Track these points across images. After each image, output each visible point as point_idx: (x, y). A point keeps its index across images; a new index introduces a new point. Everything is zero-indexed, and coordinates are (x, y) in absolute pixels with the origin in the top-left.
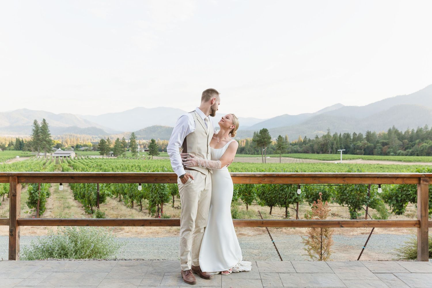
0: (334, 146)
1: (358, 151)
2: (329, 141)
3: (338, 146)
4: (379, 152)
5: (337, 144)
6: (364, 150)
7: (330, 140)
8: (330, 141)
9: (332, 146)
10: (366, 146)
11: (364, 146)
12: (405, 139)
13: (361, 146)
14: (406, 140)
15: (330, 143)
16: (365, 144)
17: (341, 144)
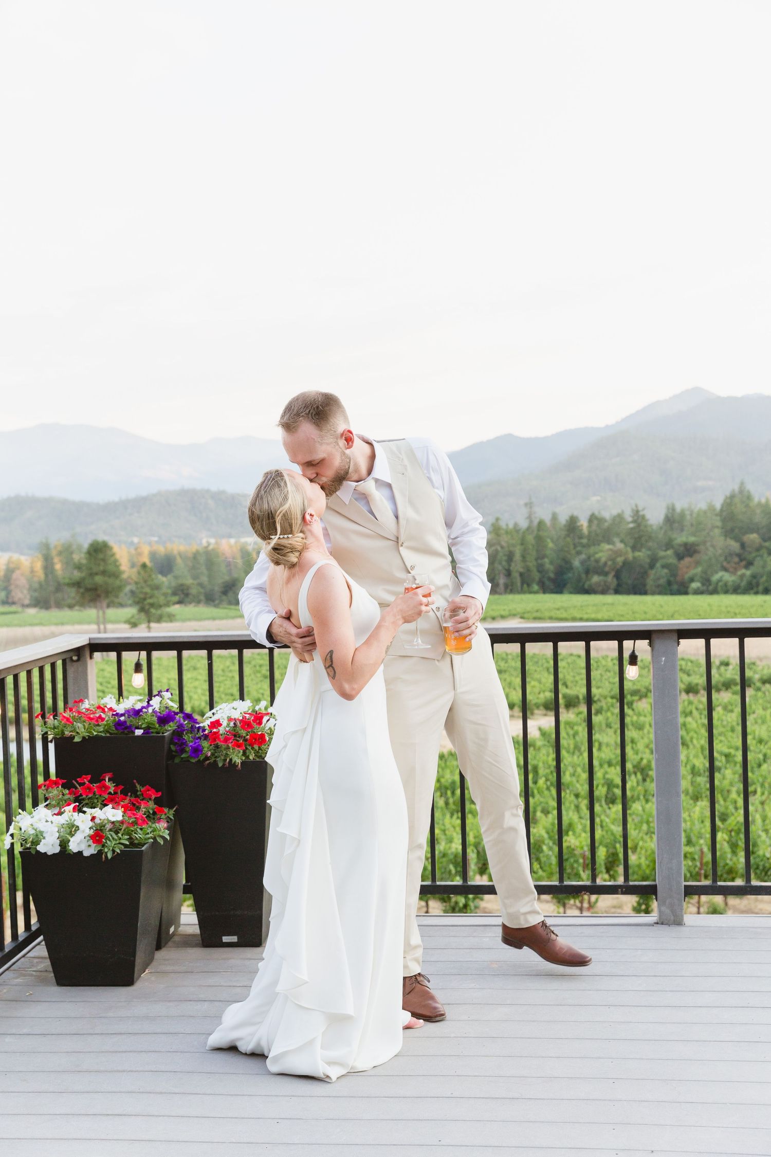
0: (513, 564)
1: (596, 579)
2: (499, 548)
3: (528, 564)
4: (662, 581)
5: (523, 557)
6: (617, 576)
7: (504, 544)
8: (502, 547)
9: (510, 565)
10: (620, 560)
11: (613, 560)
12: (752, 531)
13: (603, 560)
14: (754, 536)
15: (501, 554)
16: (618, 553)
17: (544, 557)
